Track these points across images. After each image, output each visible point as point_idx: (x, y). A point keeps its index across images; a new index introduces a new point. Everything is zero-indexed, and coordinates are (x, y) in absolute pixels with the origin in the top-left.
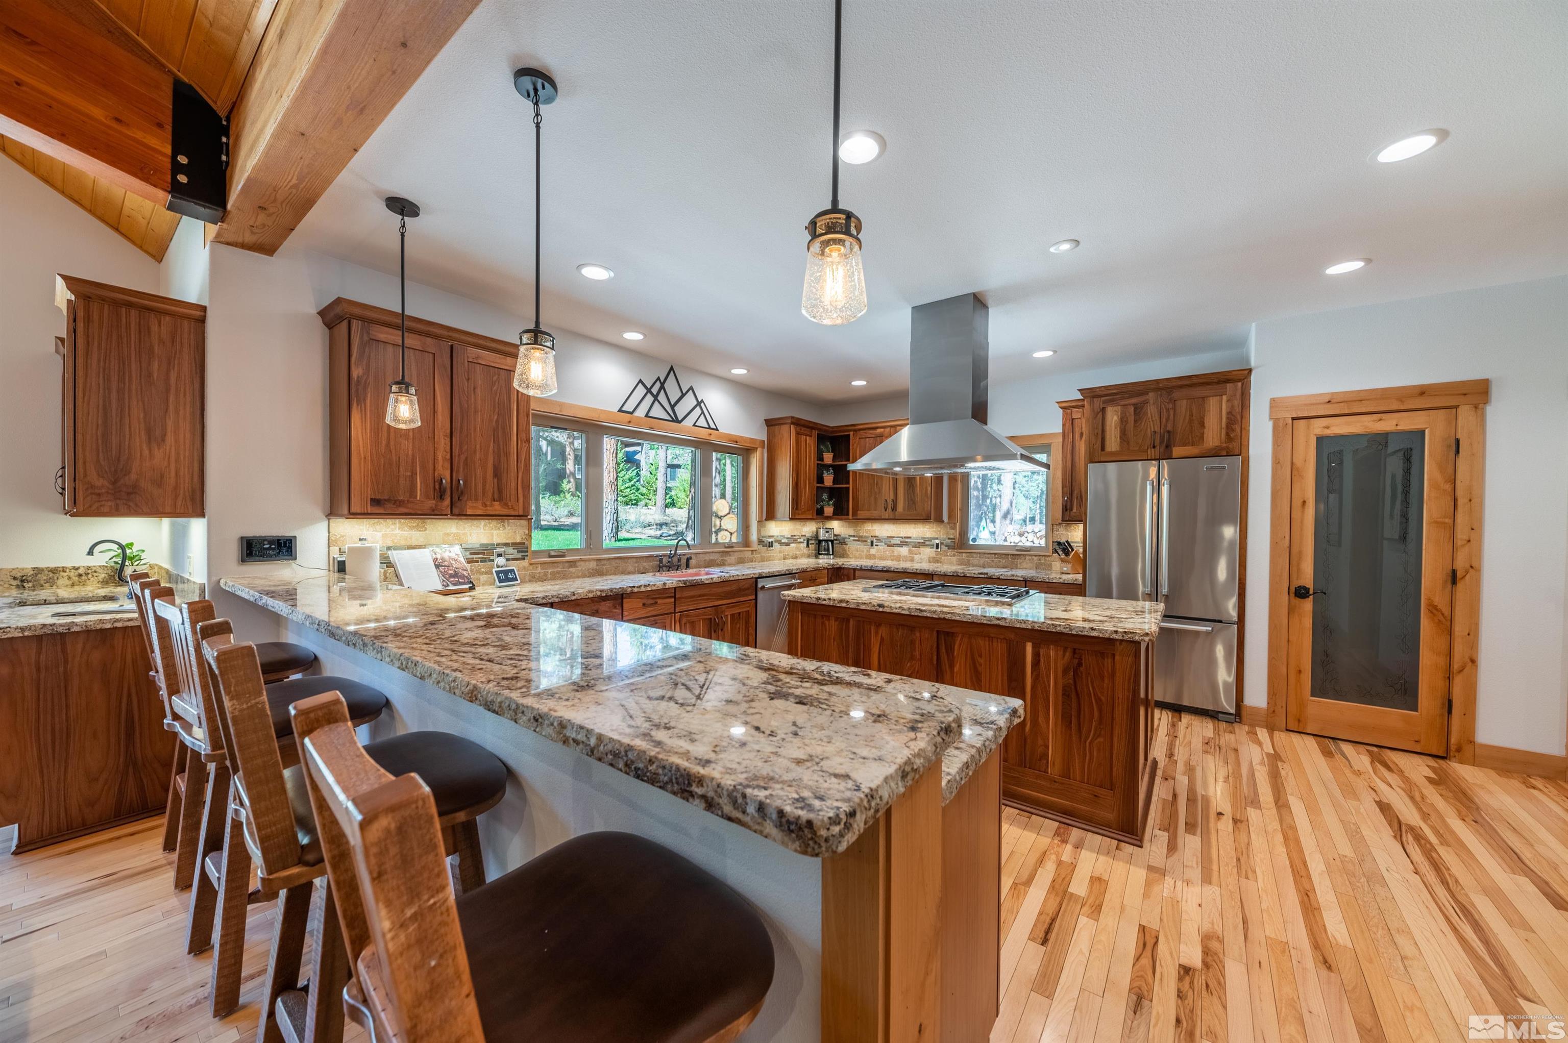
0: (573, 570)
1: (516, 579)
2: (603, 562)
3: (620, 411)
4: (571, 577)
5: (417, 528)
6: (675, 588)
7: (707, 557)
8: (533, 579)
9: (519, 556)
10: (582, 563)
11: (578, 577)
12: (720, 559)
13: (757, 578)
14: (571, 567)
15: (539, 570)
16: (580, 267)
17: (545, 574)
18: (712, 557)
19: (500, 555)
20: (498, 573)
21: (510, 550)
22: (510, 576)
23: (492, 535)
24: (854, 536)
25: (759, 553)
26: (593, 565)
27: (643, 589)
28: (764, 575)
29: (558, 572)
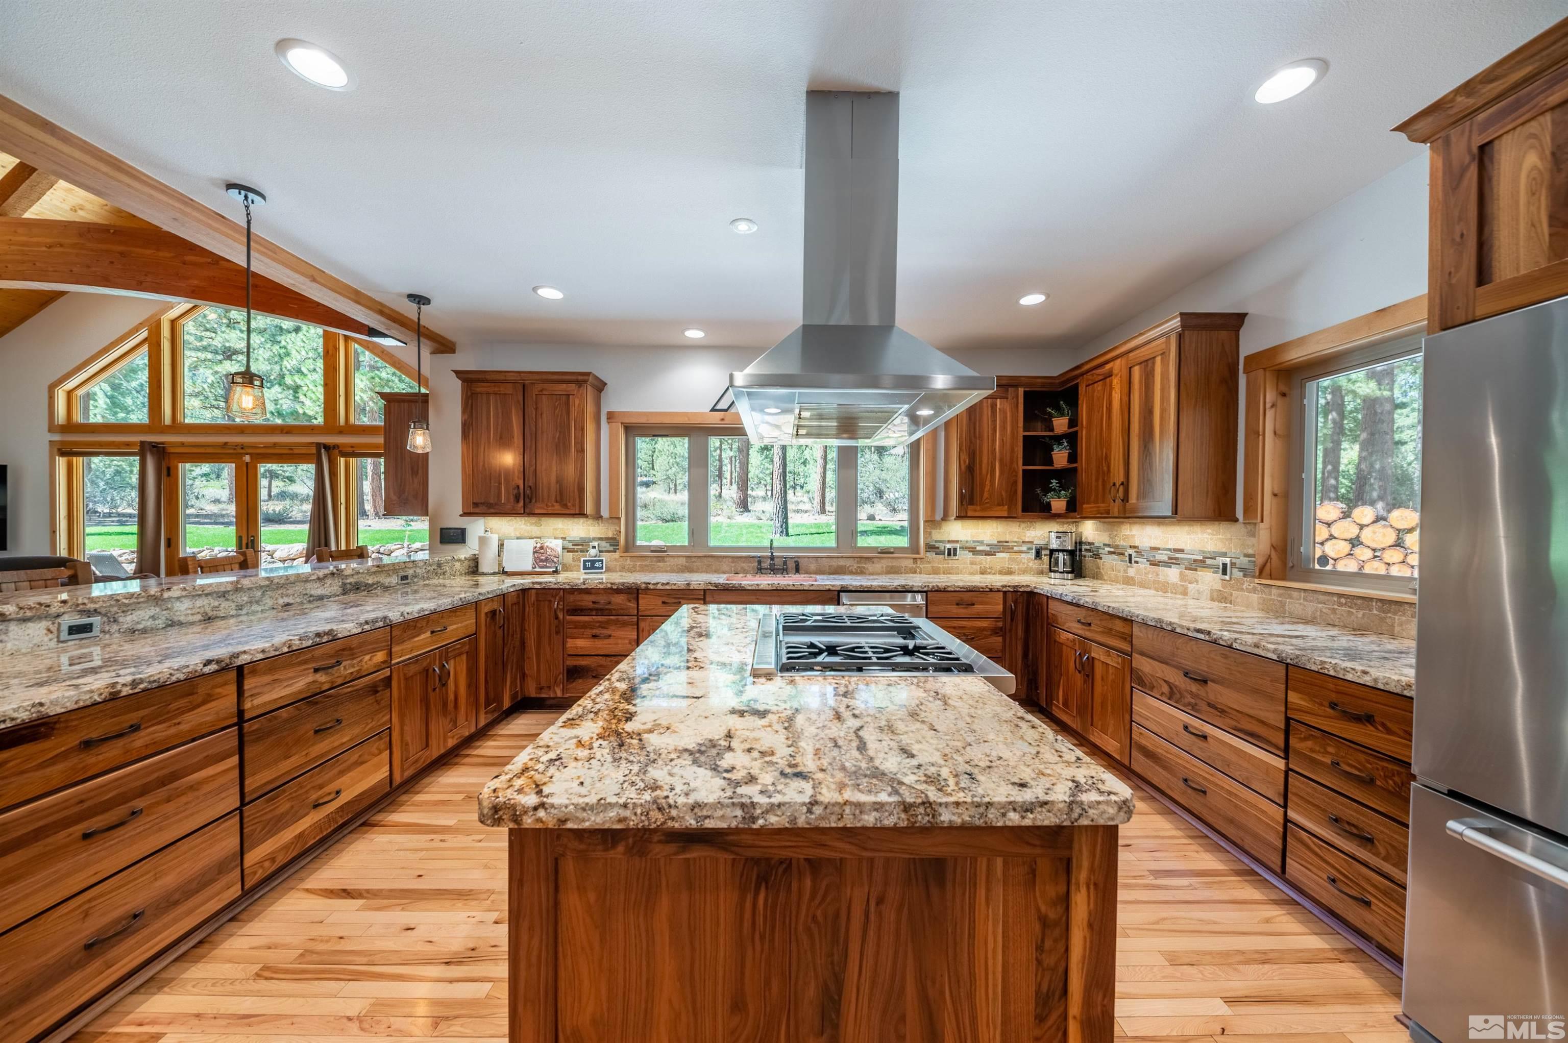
0: (661, 564)
1: (602, 568)
2: (693, 560)
3: (713, 410)
4: (659, 571)
5: (536, 524)
6: (705, 590)
7: (835, 563)
8: (623, 569)
9: (611, 548)
10: (672, 559)
11: (667, 572)
12: (856, 566)
13: (839, 592)
14: (659, 561)
15: (628, 562)
16: (535, 289)
17: (634, 567)
18: (842, 563)
19: (594, 547)
20: (585, 561)
21: (603, 544)
22: (597, 565)
23: (589, 530)
24: (1109, 545)
25: (929, 563)
26: (682, 561)
27: (659, 587)
28: (851, 588)
29: (646, 566)
